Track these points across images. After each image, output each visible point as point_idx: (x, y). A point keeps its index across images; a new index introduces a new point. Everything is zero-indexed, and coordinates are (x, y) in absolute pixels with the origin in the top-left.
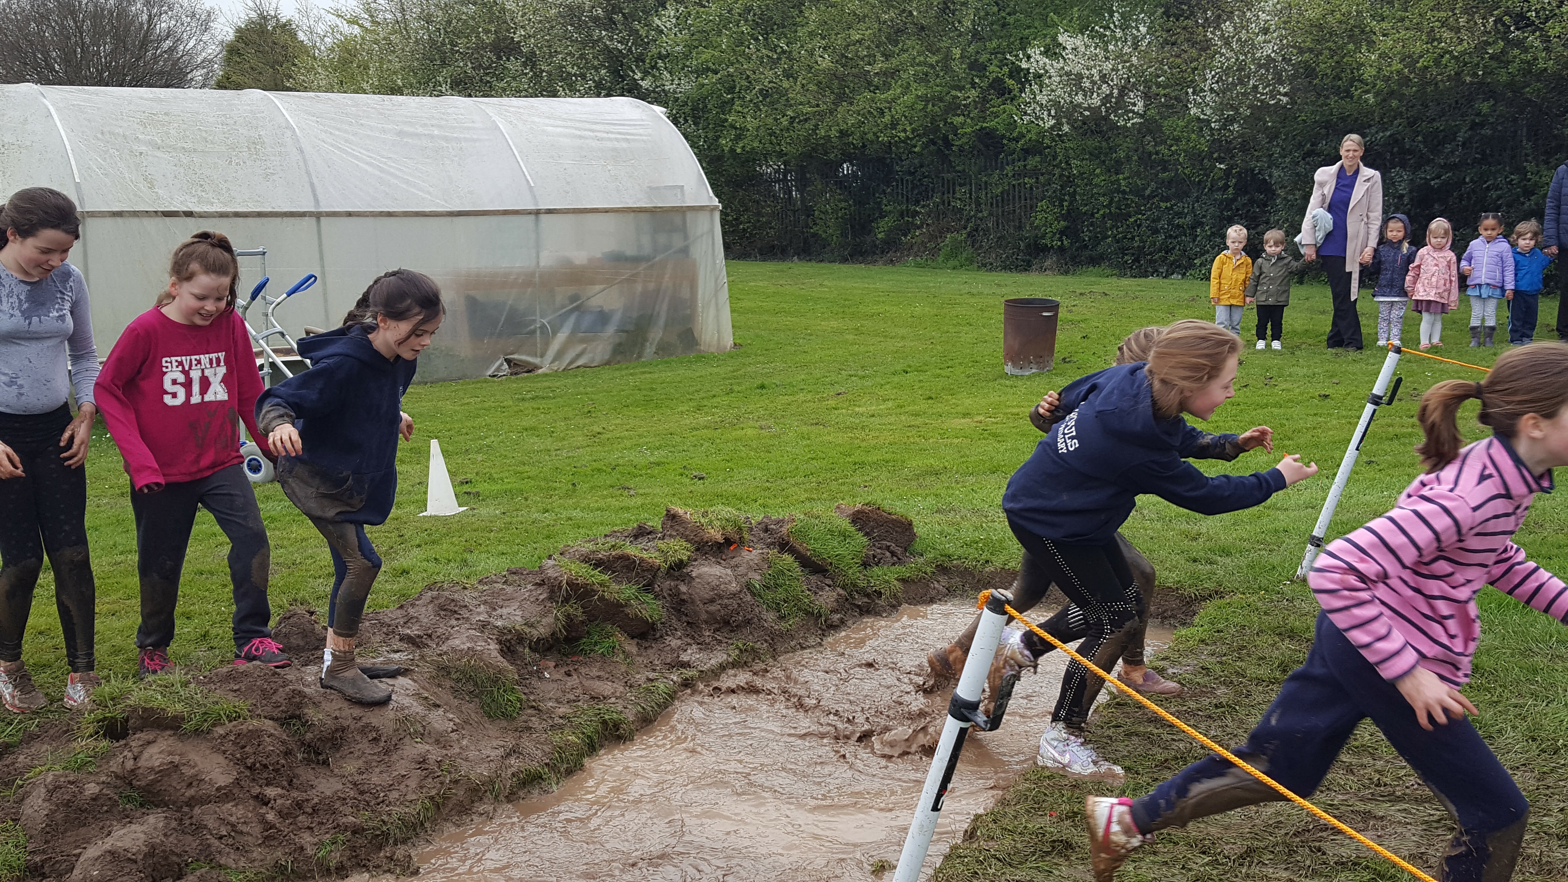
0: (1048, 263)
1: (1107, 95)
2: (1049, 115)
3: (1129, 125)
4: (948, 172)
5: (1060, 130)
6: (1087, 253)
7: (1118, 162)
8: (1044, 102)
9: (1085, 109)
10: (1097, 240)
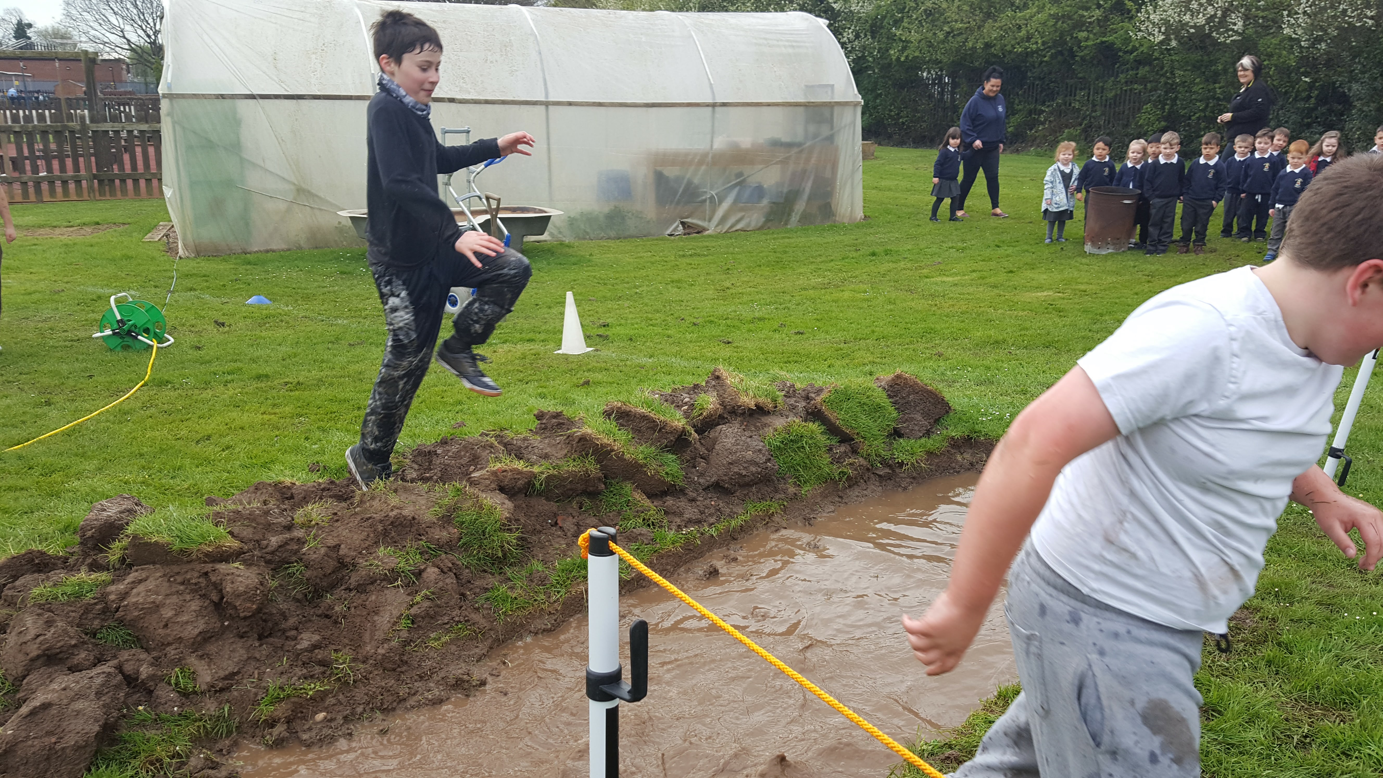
1: (1212, 16)
2: (1160, 32)
3: (1228, 41)
4: (1072, 78)
5: (1169, 45)
7: (1216, 74)
8: (1156, 21)
9: (1192, 27)
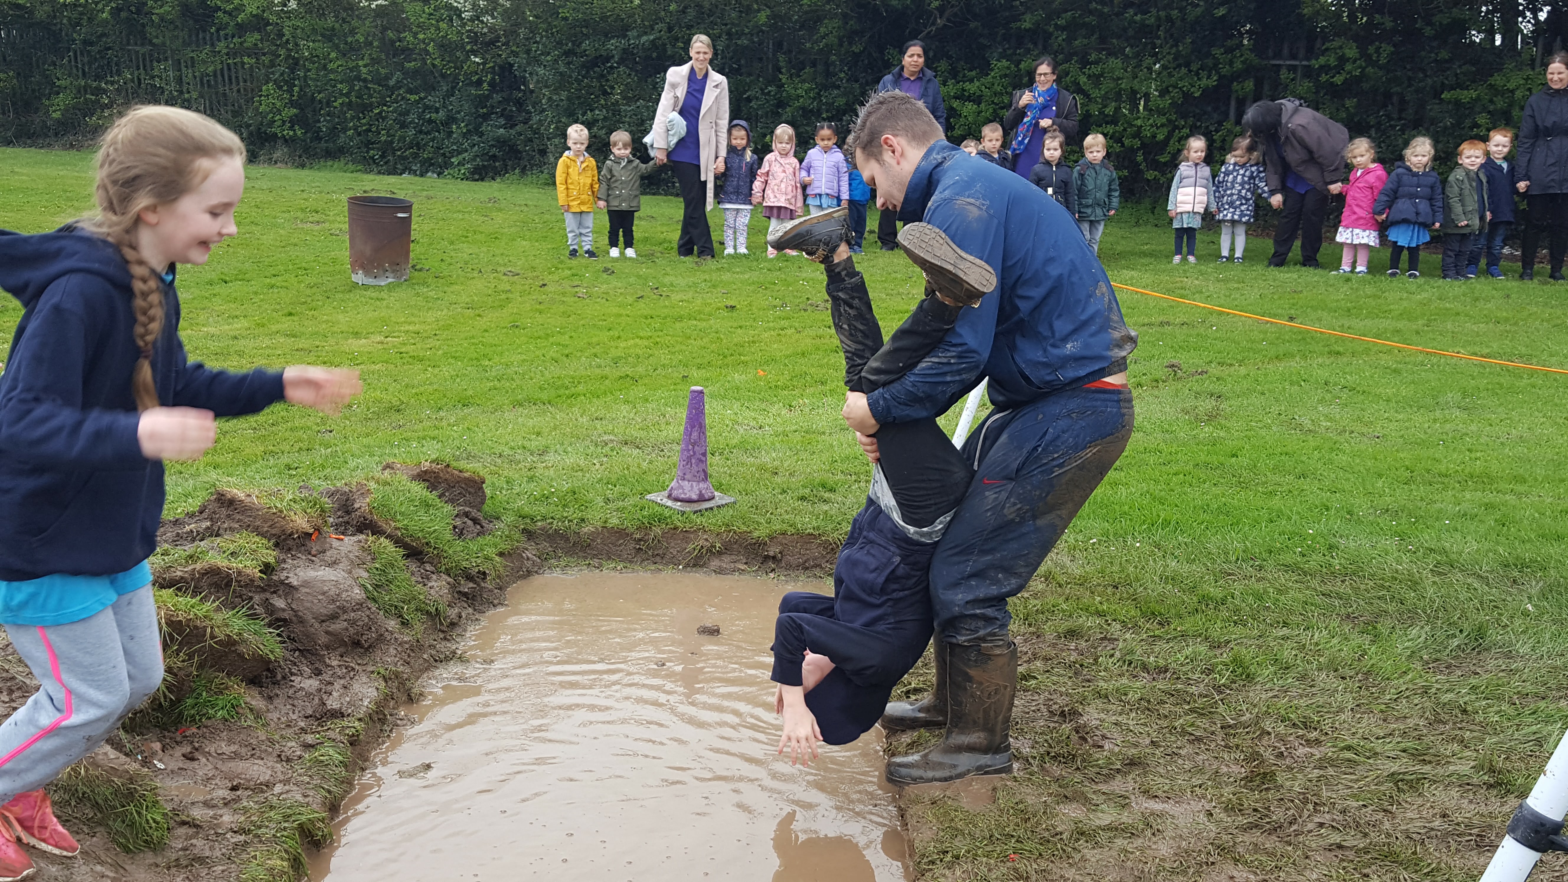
0: (277, 154)
3: (372, 6)
4: (142, 45)
6: (323, 144)
7: (356, 47)
10: (334, 132)
